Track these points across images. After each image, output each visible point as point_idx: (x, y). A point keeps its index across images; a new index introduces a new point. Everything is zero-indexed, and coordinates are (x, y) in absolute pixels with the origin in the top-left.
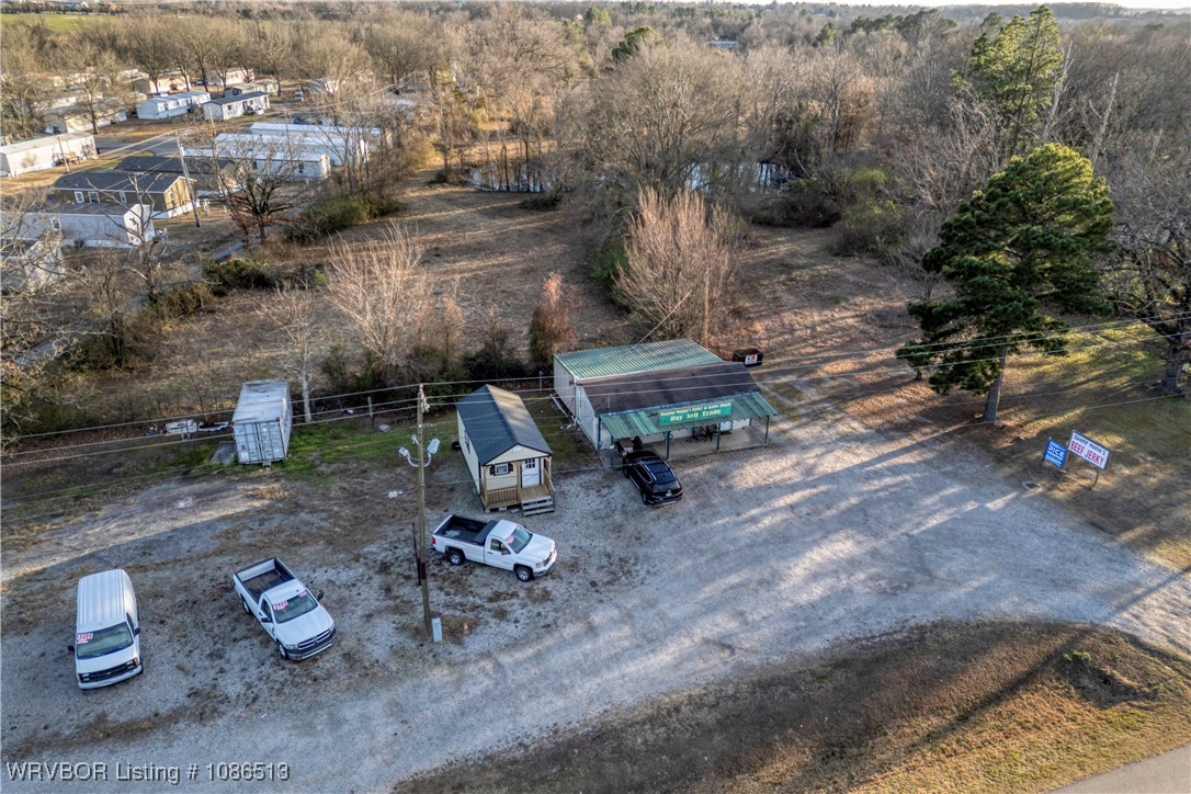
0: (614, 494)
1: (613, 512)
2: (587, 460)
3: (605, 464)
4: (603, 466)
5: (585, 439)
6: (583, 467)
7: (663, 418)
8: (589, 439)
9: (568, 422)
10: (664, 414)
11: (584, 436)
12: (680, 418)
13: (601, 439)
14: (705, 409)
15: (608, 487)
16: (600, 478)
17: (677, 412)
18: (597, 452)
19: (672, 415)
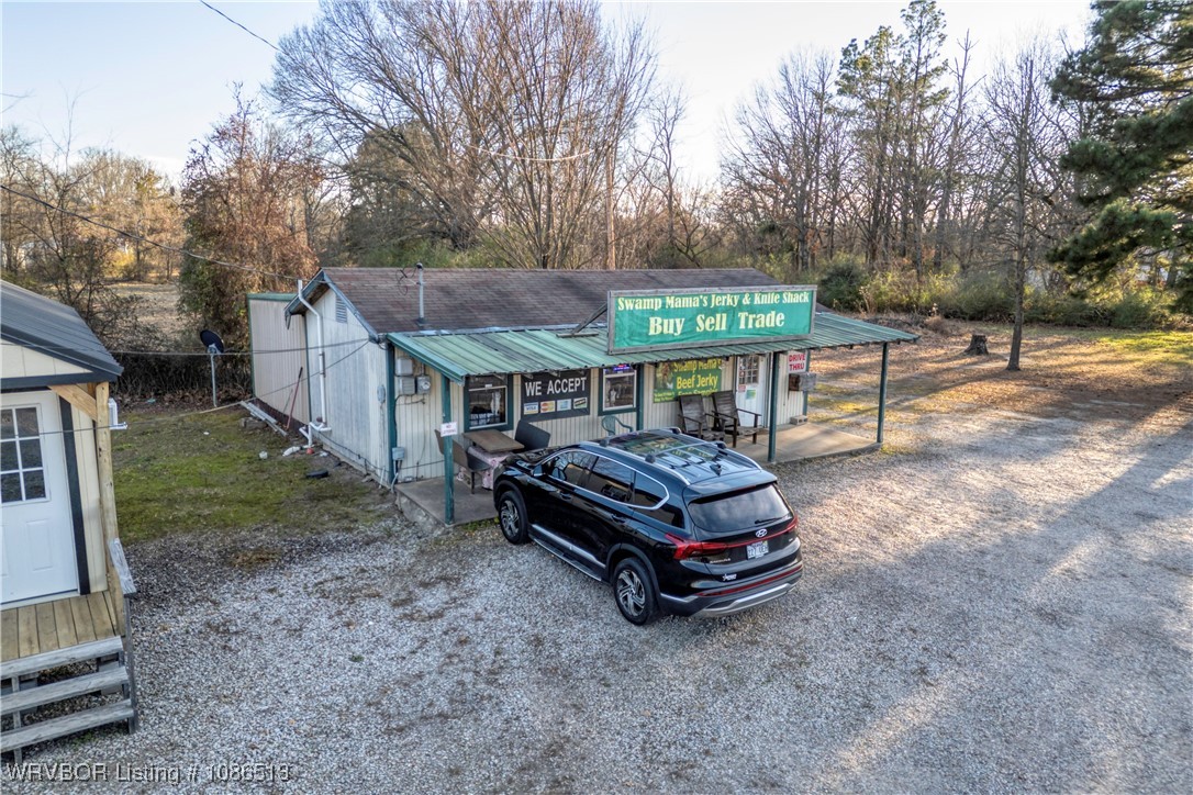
2: (347, 516)
3: (420, 519)
4: (411, 524)
5: (342, 470)
6: (331, 536)
7: (626, 320)
8: (358, 465)
9: (287, 443)
10: (629, 305)
11: (340, 464)
12: (672, 327)
13: (401, 442)
14: (746, 301)
15: (444, 579)
16: (407, 557)
17: (670, 301)
18: (385, 494)
19: (653, 313)
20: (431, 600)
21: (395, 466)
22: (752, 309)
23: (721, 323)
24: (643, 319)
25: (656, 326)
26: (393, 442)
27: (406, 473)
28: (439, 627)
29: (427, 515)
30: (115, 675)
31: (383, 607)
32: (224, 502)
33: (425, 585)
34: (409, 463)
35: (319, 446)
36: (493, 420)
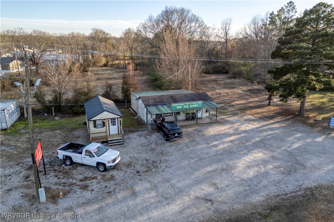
0: (152, 138)
1: (151, 144)
2: (141, 127)
3: (149, 128)
4: (148, 129)
5: (142, 121)
6: (139, 130)
7: (174, 107)
8: (143, 120)
9: (135, 116)
10: (174, 105)
11: (142, 120)
12: (180, 107)
13: (148, 119)
14: (191, 104)
15: (150, 135)
16: (147, 132)
17: (180, 104)
18: (146, 125)
19: (177, 106)
20: (148, 137)
21: (147, 122)
22: (192, 104)
23: (187, 106)
24: (176, 106)
25: (178, 107)
26: (147, 119)
27: (148, 123)
28: (148, 139)
29: (150, 128)
30: (122, 140)
31: (143, 137)
32: (128, 124)
33: (148, 136)
34: (149, 121)
35: (139, 117)
36: (160, 116)
